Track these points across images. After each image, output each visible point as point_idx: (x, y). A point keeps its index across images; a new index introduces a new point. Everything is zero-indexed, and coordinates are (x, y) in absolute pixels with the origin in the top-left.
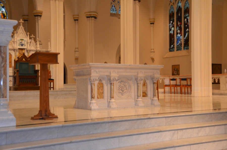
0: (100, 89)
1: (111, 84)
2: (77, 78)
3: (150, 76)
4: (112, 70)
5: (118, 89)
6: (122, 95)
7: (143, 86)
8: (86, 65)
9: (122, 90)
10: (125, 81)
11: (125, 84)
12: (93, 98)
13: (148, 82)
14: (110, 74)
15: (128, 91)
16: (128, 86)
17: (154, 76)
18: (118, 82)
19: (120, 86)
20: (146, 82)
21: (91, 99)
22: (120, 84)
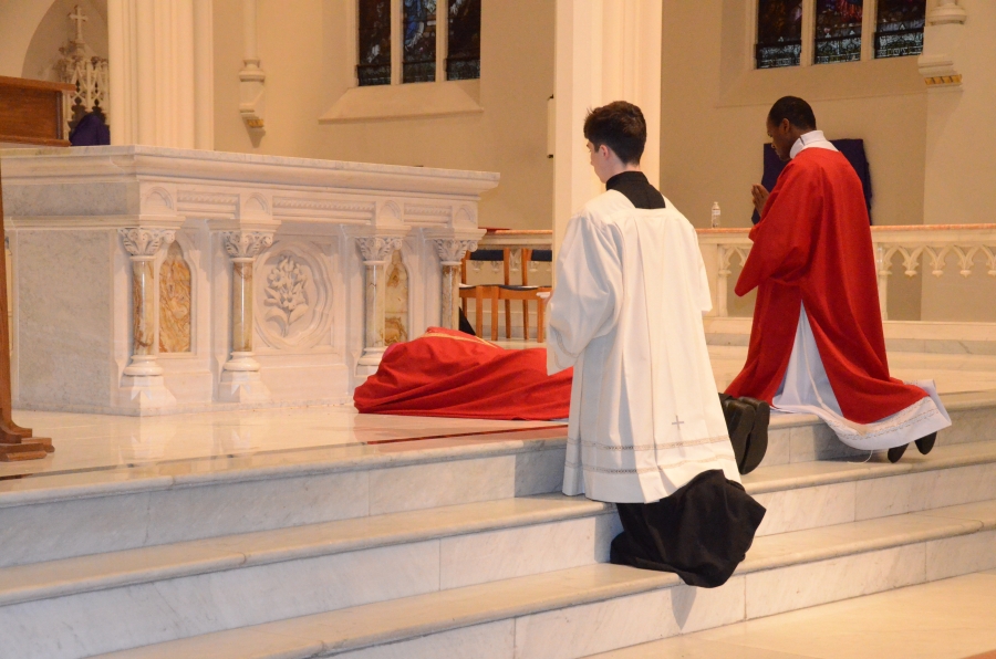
0: (171, 296)
1: (236, 267)
2: (17, 230)
3: (425, 229)
4: (245, 191)
5: (266, 298)
6: (285, 333)
7: (388, 284)
8: (107, 157)
9: (286, 304)
10: (300, 255)
11: (300, 272)
12: (144, 345)
13: (413, 262)
14: (237, 213)
15: (314, 312)
16: (315, 282)
17: (451, 231)
18: (268, 262)
19: (275, 284)
20: (405, 260)
21: (133, 353)
22: (276, 271)
